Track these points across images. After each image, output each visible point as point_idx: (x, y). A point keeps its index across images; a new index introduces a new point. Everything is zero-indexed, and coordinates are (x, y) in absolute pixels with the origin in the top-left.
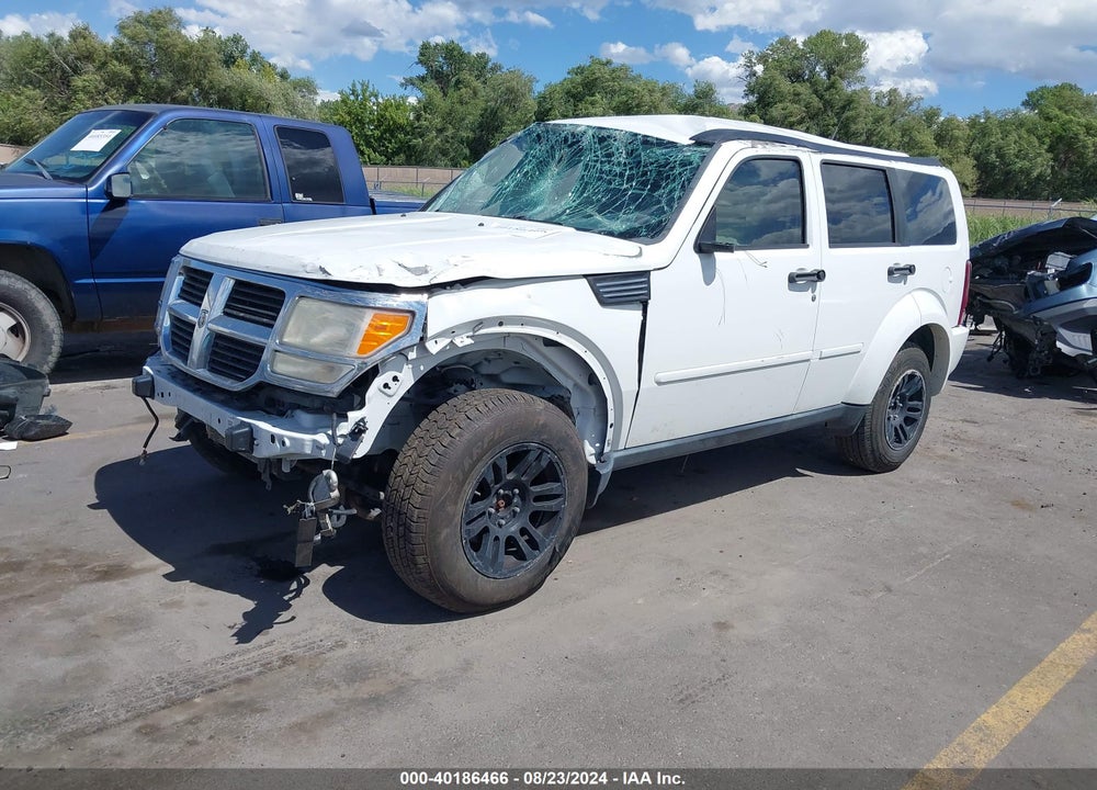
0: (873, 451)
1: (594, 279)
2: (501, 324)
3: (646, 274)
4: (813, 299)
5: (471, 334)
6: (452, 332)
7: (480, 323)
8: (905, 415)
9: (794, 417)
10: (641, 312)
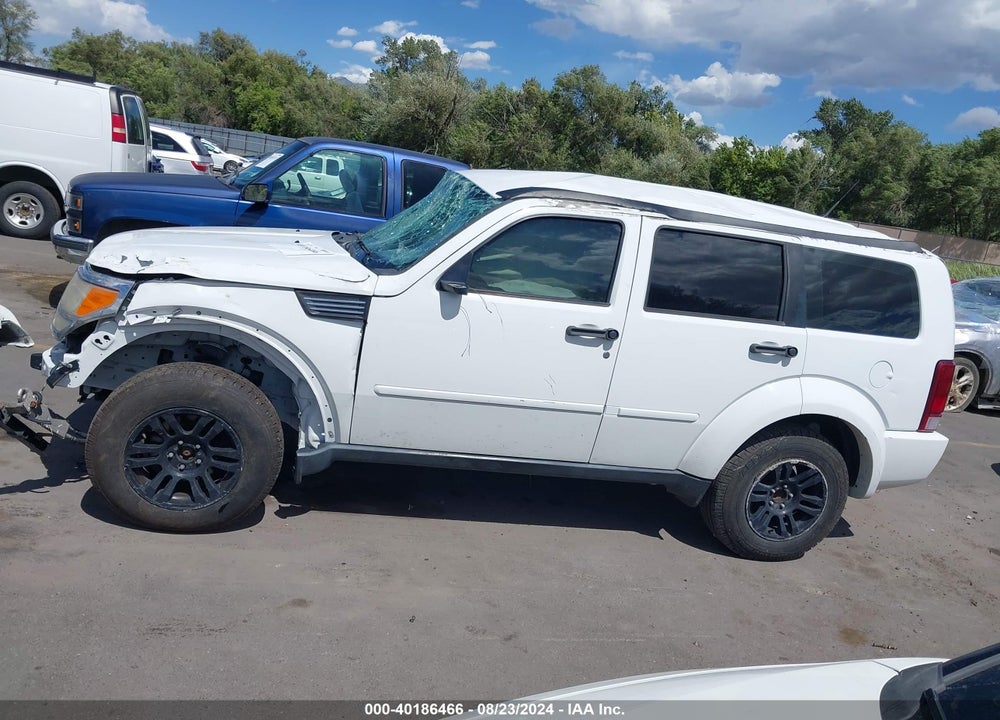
0: (726, 532)
1: (301, 293)
2: (199, 313)
3: (367, 299)
4: (606, 356)
5: (171, 316)
6: (154, 311)
7: (179, 309)
8: (793, 508)
9: (590, 466)
10: (360, 329)
